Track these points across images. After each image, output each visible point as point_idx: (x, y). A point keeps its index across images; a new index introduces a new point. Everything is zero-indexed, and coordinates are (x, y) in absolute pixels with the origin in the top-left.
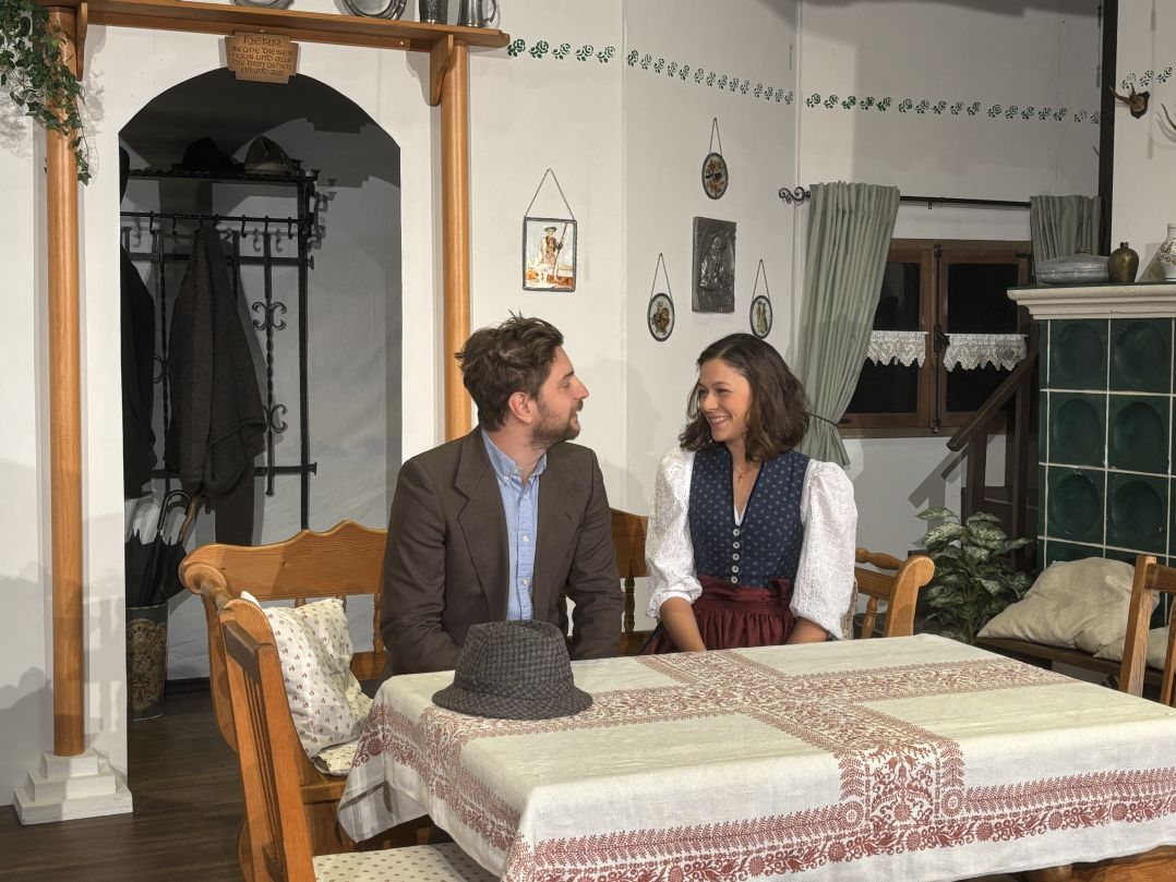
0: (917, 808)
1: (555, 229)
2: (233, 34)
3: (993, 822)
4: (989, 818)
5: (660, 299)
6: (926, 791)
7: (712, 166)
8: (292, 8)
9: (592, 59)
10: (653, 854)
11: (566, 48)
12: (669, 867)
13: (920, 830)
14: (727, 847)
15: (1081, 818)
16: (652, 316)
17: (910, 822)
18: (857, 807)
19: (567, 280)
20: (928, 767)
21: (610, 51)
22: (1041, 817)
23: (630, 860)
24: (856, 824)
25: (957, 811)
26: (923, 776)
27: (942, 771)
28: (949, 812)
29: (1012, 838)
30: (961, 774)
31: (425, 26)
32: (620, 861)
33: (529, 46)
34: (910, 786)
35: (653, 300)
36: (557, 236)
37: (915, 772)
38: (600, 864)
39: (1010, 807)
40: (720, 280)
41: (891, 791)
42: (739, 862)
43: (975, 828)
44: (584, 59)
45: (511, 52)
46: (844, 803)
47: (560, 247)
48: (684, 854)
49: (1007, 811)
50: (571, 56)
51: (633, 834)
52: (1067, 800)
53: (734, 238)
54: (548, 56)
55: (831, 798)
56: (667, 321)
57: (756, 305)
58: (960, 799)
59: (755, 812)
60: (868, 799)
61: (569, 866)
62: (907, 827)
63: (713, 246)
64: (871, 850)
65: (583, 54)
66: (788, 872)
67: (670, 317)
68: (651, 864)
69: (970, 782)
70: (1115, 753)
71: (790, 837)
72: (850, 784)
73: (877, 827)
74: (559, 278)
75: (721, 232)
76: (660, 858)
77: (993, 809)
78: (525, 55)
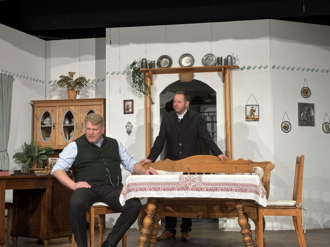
0: (193, 184)
1: (253, 107)
2: (181, 73)
3: (208, 188)
4: (208, 187)
5: (286, 123)
6: (195, 181)
7: (304, 90)
8: (193, 66)
9: (262, 68)
10: (146, 185)
11: (255, 67)
12: (149, 188)
13: (194, 188)
14: (159, 186)
15: (227, 190)
16: (282, 126)
17: (192, 186)
18: (182, 182)
19: (257, 119)
20: (195, 177)
21: (267, 66)
22: (218, 189)
23: (143, 186)
24: (182, 185)
25: (201, 185)
26: (194, 179)
27: (198, 178)
28: (199, 185)
29: (212, 191)
30: (202, 179)
31: (218, 66)
32: (141, 186)
33: (246, 68)
34: (192, 180)
35: (283, 123)
36: (254, 109)
37: (192, 178)
38: (138, 187)
39: (212, 186)
40: (308, 118)
41: (188, 180)
42: (161, 188)
43: (205, 189)
44: (260, 69)
45: (242, 69)
46: (179, 181)
47: (255, 111)
48: (152, 186)
49: (211, 186)
50: (257, 69)
51: (143, 182)
52: (224, 186)
53: (313, 108)
54: (251, 69)
55: (177, 180)
56: (289, 128)
57: (325, 125)
58: (202, 184)
59: (163, 181)
60: (184, 181)
61: (134, 187)
62: (191, 187)
63: (305, 110)
64: (185, 190)
65: (260, 68)
66: (169, 191)
67: (290, 127)
68: (146, 187)
69: (203, 181)
70: (234, 179)
71: (170, 185)
72: (180, 179)
73: (186, 186)
74: (255, 118)
75: (308, 106)
76: (147, 186)
77: (208, 186)
78: (245, 70)
